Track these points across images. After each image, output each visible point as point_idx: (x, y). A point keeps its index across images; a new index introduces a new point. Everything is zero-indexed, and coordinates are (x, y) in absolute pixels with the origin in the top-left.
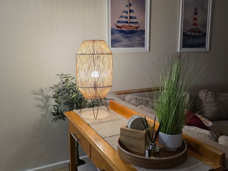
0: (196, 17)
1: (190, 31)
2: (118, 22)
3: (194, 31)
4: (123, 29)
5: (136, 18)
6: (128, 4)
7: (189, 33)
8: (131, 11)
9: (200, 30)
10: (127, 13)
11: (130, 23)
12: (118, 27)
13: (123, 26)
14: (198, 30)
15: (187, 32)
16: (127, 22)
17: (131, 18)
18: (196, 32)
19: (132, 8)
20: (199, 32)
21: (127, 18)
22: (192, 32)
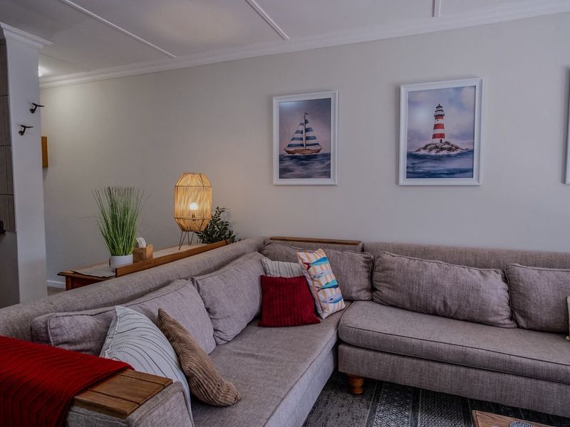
0: (440, 121)
1: (425, 148)
2: (289, 146)
3: (437, 147)
4: (297, 154)
5: (315, 138)
6: (303, 121)
7: (423, 152)
8: (307, 130)
9: (452, 145)
10: (302, 133)
11: (307, 145)
12: (288, 152)
13: (296, 151)
14: (447, 146)
15: (419, 150)
16: (302, 145)
17: (307, 138)
18: (442, 149)
19: (308, 126)
20: (450, 150)
21: (302, 139)
22: (431, 150)
